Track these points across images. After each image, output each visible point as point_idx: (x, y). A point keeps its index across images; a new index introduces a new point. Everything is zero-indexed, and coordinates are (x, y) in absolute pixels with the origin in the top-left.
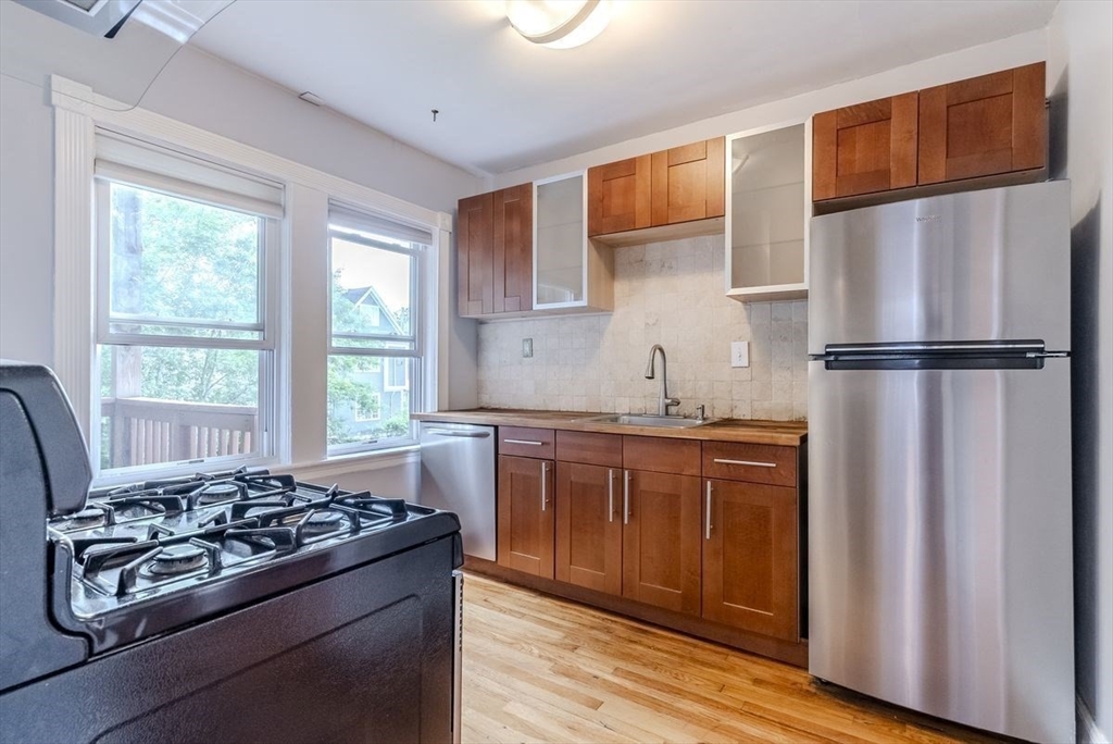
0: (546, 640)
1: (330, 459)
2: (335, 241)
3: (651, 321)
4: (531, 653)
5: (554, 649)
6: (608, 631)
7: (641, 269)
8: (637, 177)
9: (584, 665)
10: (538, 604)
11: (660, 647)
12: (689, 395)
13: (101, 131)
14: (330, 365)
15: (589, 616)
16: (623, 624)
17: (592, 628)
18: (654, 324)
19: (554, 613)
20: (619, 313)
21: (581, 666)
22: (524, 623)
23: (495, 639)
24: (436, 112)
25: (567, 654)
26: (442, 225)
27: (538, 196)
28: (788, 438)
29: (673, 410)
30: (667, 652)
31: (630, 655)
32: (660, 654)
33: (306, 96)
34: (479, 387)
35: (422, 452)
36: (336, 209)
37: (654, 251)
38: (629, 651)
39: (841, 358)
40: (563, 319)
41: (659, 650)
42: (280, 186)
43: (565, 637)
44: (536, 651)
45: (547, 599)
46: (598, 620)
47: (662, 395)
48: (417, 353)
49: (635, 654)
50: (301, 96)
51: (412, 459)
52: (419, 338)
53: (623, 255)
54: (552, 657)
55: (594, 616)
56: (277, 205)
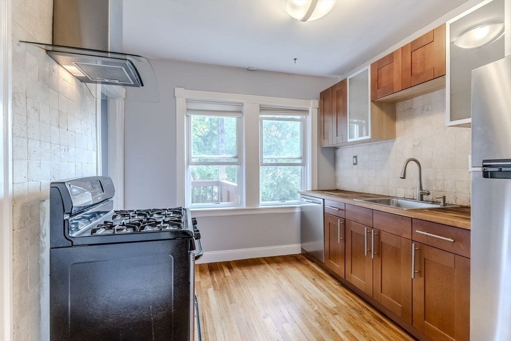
0: (326, 305)
1: (261, 207)
2: (264, 121)
3: (416, 144)
4: (313, 308)
5: (325, 311)
6: (361, 313)
7: (411, 113)
8: (394, 63)
9: (333, 323)
10: (336, 289)
11: (383, 331)
12: (440, 189)
13: (187, 101)
14: (261, 171)
15: (358, 303)
16: (372, 313)
17: (354, 308)
18: (418, 145)
19: (340, 295)
20: (398, 140)
21: (331, 323)
22: (323, 295)
23: (303, 296)
24: (295, 59)
25: (329, 315)
26: (313, 105)
27: (350, 84)
28: (464, 224)
29: (425, 197)
30: (385, 336)
31: (361, 328)
32: (379, 335)
33: (250, 69)
34: (335, 179)
35: (301, 208)
36: (263, 109)
37: (418, 102)
38: (363, 326)
39: (503, 169)
40: (371, 145)
41: (381, 333)
42: (242, 105)
43: (336, 307)
44: (316, 308)
45: (342, 288)
46: (360, 306)
47: (418, 188)
48: (303, 164)
49: (365, 329)
50: (248, 70)
51: (298, 211)
52: (303, 157)
53: (400, 107)
54: (321, 313)
55: (359, 304)
56: (241, 112)
